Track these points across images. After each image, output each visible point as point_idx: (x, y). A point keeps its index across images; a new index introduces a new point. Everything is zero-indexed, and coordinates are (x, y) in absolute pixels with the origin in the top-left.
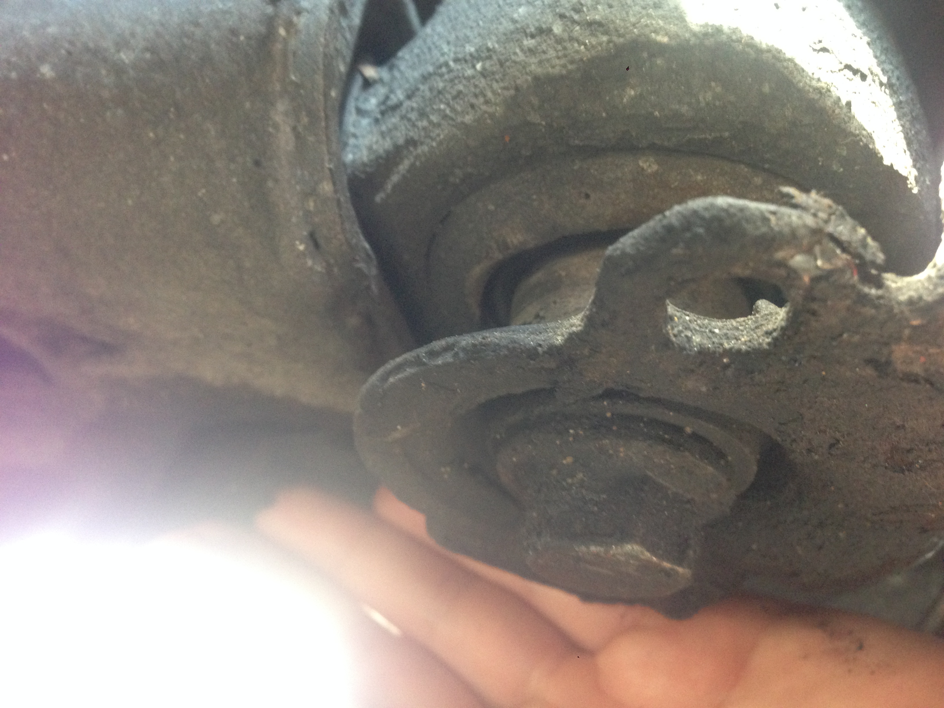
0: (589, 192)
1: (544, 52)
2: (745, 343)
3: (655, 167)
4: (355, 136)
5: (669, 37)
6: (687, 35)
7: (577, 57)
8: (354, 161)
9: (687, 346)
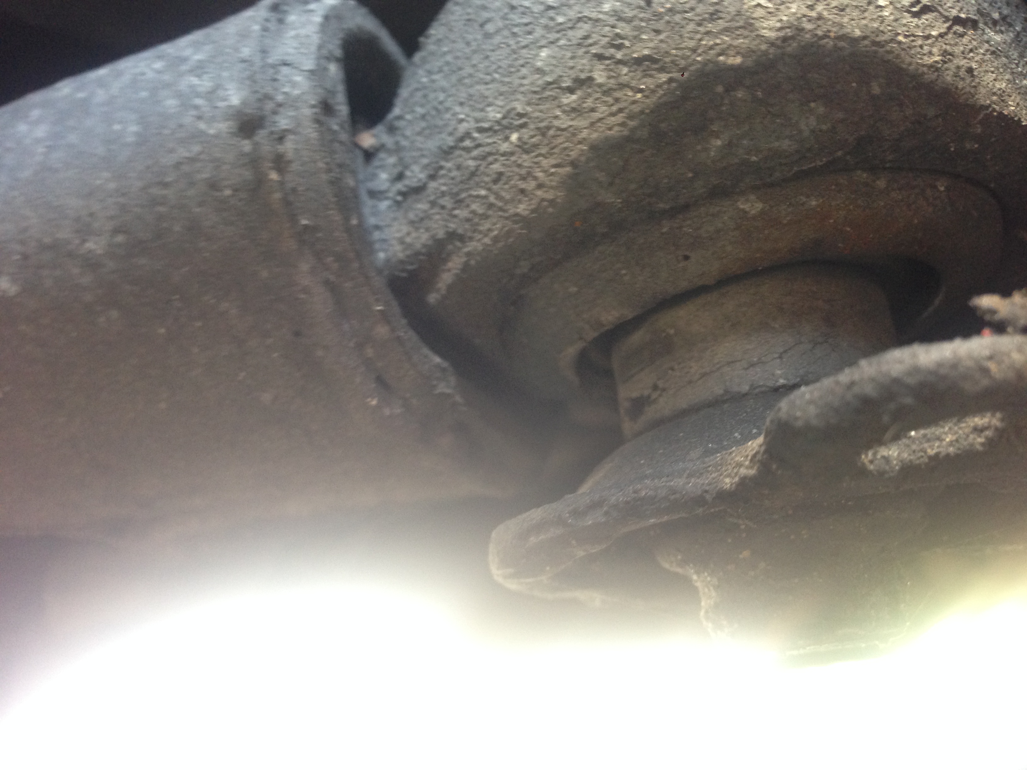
0: (687, 253)
1: (593, 110)
2: (951, 444)
3: (759, 206)
4: (377, 227)
5: (743, 56)
6: (764, 47)
7: (636, 108)
8: (388, 260)
9: (887, 468)
